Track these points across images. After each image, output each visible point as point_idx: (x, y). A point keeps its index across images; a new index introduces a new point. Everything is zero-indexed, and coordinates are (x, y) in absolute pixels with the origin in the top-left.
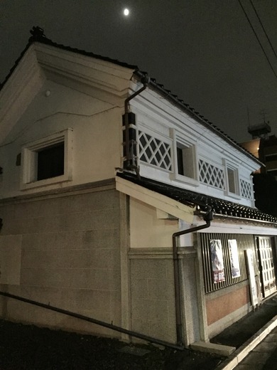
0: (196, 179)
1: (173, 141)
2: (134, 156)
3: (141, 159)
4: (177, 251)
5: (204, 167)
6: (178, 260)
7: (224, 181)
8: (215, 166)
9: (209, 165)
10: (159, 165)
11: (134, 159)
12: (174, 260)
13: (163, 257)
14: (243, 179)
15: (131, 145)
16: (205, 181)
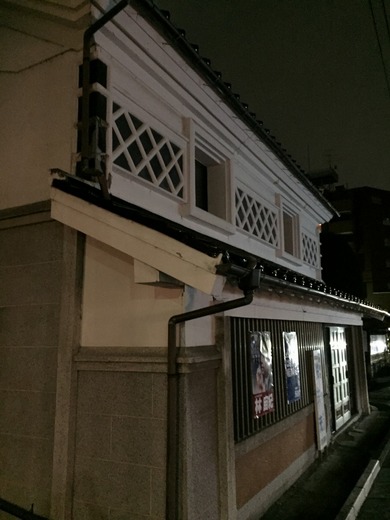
0: (230, 221)
1: (188, 143)
2: (98, 151)
3: (115, 162)
4: (178, 355)
5: (244, 202)
6: (178, 375)
7: (277, 233)
8: (264, 204)
9: (254, 202)
10: (158, 182)
11: (99, 158)
12: (170, 376)
13: (147, 369)
14: (306, 233)
15: (92, 128)
16: (246, 228)
